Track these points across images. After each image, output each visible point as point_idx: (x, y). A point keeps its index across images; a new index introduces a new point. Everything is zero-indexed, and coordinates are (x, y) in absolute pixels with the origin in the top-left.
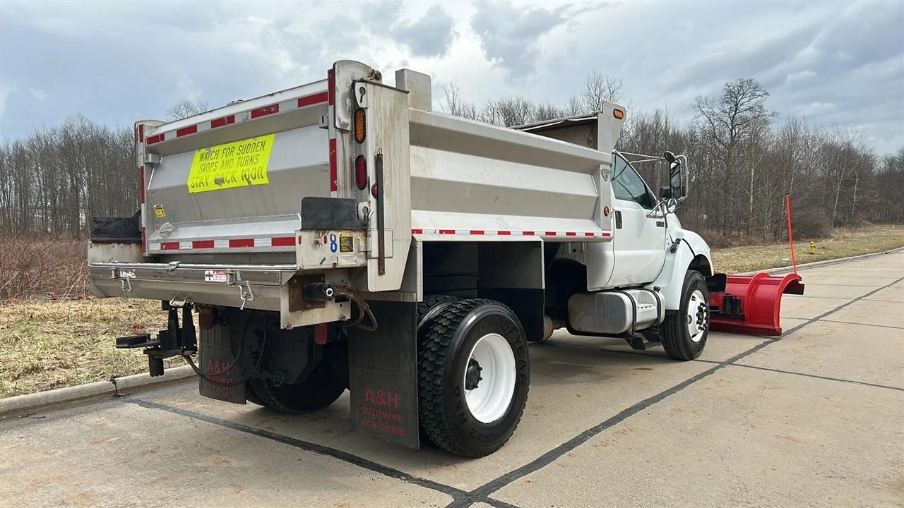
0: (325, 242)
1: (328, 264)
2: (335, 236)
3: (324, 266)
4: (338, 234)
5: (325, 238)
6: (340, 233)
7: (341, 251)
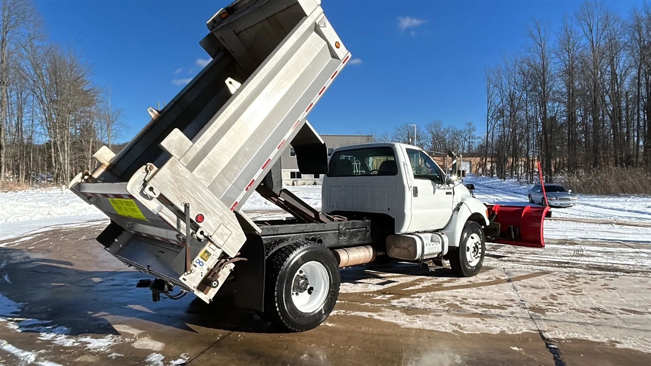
0: (196, 266)
1: (205, 272)
2: (198, 260)
3: (204, 275)
4: (198, 257)
5: (194, 265)
6: (199, 255)
7: (206, 261)
